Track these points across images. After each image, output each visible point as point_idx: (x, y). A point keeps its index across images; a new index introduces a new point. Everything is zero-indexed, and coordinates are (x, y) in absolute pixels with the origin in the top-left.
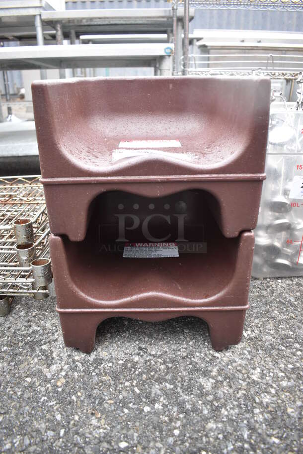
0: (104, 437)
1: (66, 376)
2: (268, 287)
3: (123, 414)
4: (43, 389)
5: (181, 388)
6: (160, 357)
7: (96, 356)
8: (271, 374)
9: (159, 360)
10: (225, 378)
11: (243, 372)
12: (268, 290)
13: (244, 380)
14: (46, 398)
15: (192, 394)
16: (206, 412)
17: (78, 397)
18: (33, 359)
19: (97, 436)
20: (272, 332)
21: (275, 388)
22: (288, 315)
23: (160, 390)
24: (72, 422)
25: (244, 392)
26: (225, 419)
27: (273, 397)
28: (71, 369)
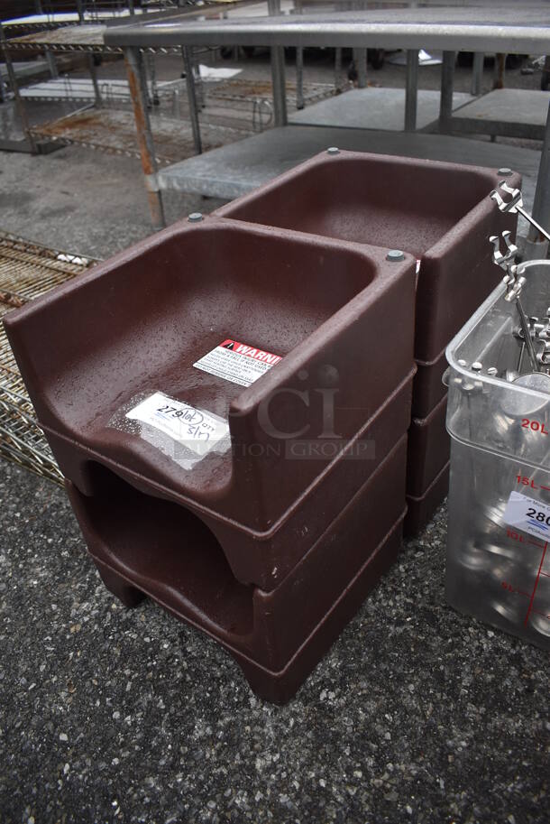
0: (56, 717)
1: (85, 624)
2: (456, 635)
3: (91, 704)
4: (56, 626)
5: (170, 715)
6: (190, 660)
7: (133, 615)
8: (284, 775)
9: (185, 664)
10: (227, 739)
11: (256, 746)
12: (450, 640)
13: (243, 758)
14: (50, 639)
15: (172, 731)
16: (163, 762)
17: (75, 656)
18: (76, 584)
19: (53, 711)
20: (363, 716)
21: (266, 795)
22: (421, 705)
23: (149, 702)
24: (47, 681)
25: (225, 771)
26: (171, 786)
27: (249, 804)
28: (97, 617)
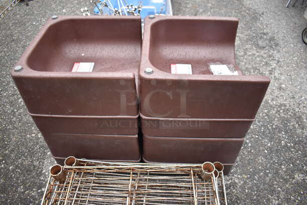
28: (236, 174)
